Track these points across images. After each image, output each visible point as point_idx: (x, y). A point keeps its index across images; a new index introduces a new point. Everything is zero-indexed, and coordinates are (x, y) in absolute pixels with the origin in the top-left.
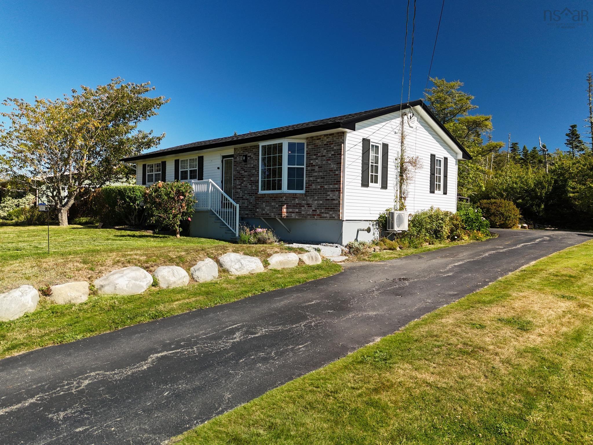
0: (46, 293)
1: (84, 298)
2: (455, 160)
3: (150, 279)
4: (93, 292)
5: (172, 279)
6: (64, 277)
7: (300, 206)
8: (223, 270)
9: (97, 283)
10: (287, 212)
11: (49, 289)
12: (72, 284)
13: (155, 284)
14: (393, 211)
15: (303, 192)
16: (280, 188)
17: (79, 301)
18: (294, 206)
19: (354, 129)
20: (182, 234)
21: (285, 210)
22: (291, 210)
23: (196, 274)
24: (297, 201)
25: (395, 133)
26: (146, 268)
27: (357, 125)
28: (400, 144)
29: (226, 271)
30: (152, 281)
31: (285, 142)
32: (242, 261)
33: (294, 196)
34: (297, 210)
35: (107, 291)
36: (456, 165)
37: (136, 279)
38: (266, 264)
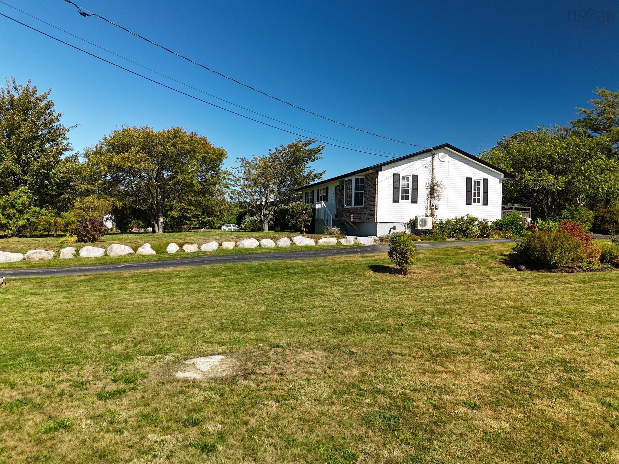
0: (221, 245)
1: (232, 247)
2: (499, 180)
3: (258, 243)
4: (236, 246)
5: (266, 244)
6: (227, 240)
7: (361, 214)
8: (293, 243)
9: (238, 243)
10: (353, 219)
11: (221, 244)
12: (229, 242)
13: (260, 245)
14: (424, 217)
15: (362, 206)
16: (351, 205)
17: (230, 248)
18: (358, 215)
19: (382, 170)
20: (307, 233)
21: (352, 217)
22: (355, 217)
23: (278, 243)
24: (359, 212)
25: (426, 167)
26: (257, 240)
27: (383, 168)
28: (431, 174)
29: (294, 244)
30: (258, 244)
31: (353, 178)
32: (302, 240)
33: (357, 209)
34: (359, 217)
35: (241, 246)
36: (500, 183)
37: (252, 243)
38: (317, 242)
